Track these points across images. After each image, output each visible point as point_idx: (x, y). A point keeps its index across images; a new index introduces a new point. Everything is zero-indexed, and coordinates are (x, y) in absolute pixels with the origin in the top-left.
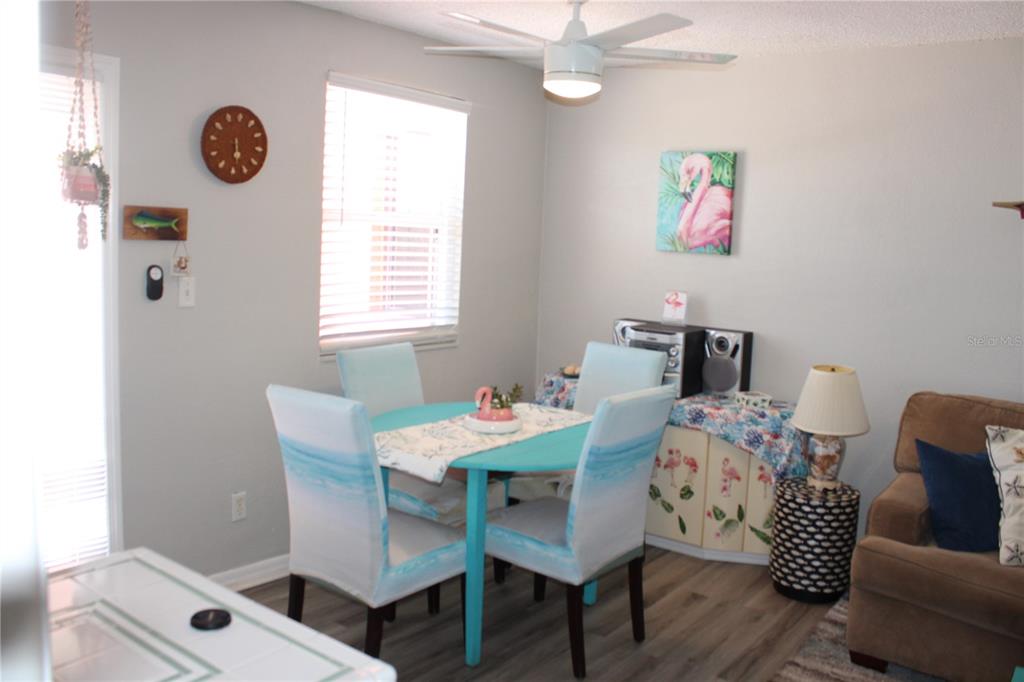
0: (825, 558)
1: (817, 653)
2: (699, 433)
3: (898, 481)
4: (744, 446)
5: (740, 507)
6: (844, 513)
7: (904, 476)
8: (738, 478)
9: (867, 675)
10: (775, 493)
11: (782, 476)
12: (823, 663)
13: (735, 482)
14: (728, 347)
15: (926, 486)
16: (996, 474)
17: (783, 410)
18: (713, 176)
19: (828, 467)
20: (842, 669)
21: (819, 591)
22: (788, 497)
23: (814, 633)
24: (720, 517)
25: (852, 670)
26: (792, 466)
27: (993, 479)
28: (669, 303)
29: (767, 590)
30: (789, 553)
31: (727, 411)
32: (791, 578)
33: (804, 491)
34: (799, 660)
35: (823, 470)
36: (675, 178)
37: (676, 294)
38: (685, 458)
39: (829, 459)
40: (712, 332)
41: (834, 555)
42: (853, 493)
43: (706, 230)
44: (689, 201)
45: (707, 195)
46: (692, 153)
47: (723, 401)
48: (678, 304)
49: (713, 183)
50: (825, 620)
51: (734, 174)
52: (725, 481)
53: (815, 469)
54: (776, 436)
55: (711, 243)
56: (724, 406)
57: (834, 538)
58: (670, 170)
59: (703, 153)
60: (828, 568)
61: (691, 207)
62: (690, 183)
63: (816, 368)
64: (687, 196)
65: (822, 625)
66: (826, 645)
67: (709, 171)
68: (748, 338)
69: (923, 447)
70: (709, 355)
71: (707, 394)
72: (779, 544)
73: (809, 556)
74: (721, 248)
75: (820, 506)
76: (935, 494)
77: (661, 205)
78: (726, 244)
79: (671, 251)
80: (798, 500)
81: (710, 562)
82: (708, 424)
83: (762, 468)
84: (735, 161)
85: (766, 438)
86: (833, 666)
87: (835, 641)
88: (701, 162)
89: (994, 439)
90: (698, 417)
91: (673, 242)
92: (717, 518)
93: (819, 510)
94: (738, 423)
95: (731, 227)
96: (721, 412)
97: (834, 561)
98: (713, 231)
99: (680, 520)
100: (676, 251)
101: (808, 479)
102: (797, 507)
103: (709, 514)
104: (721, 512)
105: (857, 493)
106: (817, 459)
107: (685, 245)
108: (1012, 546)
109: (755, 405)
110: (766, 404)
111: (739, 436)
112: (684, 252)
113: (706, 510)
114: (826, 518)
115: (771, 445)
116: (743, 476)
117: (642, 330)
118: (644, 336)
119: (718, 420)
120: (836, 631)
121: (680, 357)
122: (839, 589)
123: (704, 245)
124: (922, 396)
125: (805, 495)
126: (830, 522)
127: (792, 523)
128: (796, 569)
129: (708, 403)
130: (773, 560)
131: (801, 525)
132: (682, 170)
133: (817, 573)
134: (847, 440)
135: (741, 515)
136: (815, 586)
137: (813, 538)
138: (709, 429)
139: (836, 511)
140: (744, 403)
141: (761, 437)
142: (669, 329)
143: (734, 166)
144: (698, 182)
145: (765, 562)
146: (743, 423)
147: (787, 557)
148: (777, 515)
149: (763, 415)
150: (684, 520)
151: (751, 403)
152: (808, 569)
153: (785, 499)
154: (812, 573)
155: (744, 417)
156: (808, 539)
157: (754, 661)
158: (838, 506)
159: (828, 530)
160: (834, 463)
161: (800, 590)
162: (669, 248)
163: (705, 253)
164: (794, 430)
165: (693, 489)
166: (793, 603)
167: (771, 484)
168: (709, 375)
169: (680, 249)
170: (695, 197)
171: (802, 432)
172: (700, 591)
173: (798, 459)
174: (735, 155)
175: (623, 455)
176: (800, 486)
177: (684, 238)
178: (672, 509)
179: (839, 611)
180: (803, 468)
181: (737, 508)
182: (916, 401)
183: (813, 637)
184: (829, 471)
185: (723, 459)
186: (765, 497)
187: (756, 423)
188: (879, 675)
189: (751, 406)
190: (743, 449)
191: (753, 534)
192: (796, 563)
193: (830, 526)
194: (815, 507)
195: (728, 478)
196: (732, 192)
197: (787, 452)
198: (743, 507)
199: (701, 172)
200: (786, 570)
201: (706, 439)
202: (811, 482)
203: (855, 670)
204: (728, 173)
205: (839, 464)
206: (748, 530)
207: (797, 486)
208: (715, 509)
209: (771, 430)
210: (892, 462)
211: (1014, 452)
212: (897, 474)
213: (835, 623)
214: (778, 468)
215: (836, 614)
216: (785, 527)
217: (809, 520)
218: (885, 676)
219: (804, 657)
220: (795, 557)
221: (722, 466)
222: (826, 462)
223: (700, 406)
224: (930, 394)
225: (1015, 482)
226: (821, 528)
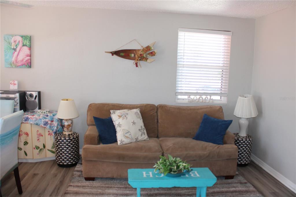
0: (72, 154)
1: (76, 181)
2: (27, 124)
3: (89, 129)
4: (43, 126)
5: (44, 144)
6: (75, 140)
7: (90, 127)
8: (42, 136)
9: (90, 183)
10: (54, 138)
11: (55, 133)
12: (78, 183)
13: (41, 137)
14: (33, 96)
15: (97, 129)
16: (114, 123)
17: (53, 113)
18: (23, 43)
19: (69, 128)
20: (83, 183)
21: (71, 163)
22: (59, 138)
23: (73, 175)
24: (38, 148)
25: (86, 182)
26: (58, 129)
27: (113, 124)
28: (11, 84)
29: (56, 167)
30: (61, 155)
31: (36, 116)
32: (63, 162)
33: (63, 136)
34: (71, 184)
35: (68, 129)
36: (10, 44)
37: (14, 81)
38: (24, 132)
39: (69, 125)
40: (28, 92)
41: (74, 152)
42: (77, 134)
43: (23, 60)
44: (15, 51)
45: (22, 49)
46: (15, 36)
47: (34, 113)
48: (15, 84)
49: (24, 45)
50: (75, 171)
51: (30, 43)
52: (38, 137)
53: (65, 129)
54: (52, 121)
55: (24, 64)
56: (35, 115)
57: (73, 147)
58: (8, 41)
59: (20, 36)
60: (73, 156)
61: (16, 53)
62: (15, 45)
63: (62, 100)
64: (15, 50)
65: (75, 173)
66: (77, 178)
67: (22, 41)
68: (39, 93)
69: (95, 118)
70: (27, 100)
71: (28, 112)
72: (58, 153)
73: (67, 154)
74: (28, 66)
75: (68, 140)
76: (100, 130)
77: (5, 52)
78: (29, 64)
79: (10, 67)
80: (62, 139)
81: (36, 163)
82: (31, 121)
83: (49, 131)
84: (30, 39)
85: (49, 122)
86: (81, 183)
87: (79, 176)
88: (19, 39)
89: (113, 113)
90: (27, 119)
91: (11, 65)
92: (37, 149)
93: (69, 141)
94: (40, 119)
95: (30, 59)
96: (34, 117)
97: (74, 154)
98: (25, 61)
99: (25, 152)
100: (12, 67)
101: (63, 132)
102: (62, 141)
103: (34, 148)
104: (38, 147)
105: (78, 134)
106: (66, 126)
107: (16, 65)
108: (120, 140)
109: (44, 113)
110: (48, 112)
111: (41, 123)
112: (15, 67)
113: (33, 147)
114: (71, 142)
115: (51, 124)
116: (43, 134)
117: (4, 94)
118: (5, 96)
119: (34, 119)
120: (79, 173)
121: (18, 101)
122: (77, 161)
123: (22, 65)
124: (92, 105)
125: (64, 137)
126: (72, 143)
127: (61, 146)
128: (64, 159)
129: (29, 114)
130: (57, 158)
131: (64, 146)
132: (12, 41)
133: (70, 158)
134: (73, 119)
135: (44, 147)
136: (70, 162)
137: (68, 149)
138: (31, 122)
139: (73, 140)
140: (41, 113)
141: (48, 122)
142: (14, 92)
143: (30, 40)
144: (18, 45)
145: (55, 159)
146: (41, 119)
147: (61, 156)
148: (56, 144)
149: (47, 116)
150: (26, 152)
151: (43, 112)
152: (68, 158)
153: (58, 139)
154: (69, 159)
155: (42, 117)
156: (66, 149)
157: (59, 189)
158: (74, 138)
159: (71, 146)
160: (70, 127)
161: (66, 164)
162: (10, 66)
163: (23, 68)
164: (57, 118)
165: (28, 142)
166: (65, 169)
167: (53, 136)
168: (28, 106)
169: (14, 67)
170: (18, 50)
171: (60, 119)
172: (36, 172)
173: (59, 127)
174: (30, 37)
175: (9, 135)
176: (62, 135)
177: (15, 63)
178: (22, 149)
179: (78, 168)
180: (61, 129)
181: (43, 144)
182: (90, 106)
183: (73, 177)
184: (69, 129)
185: (36, 131)
186: (51, 140)
187: (46, 118)
188: (93, 182)
189: (43, 113)
190: (43, 127)
191: (49, 152)
192: (64, 157)
193: (72, 145)
194: (67, 140)
195: (39, 136)
196: (30, 48)
197: (56, 126)
198: (45, 144)
199: (19, 41)
200: (61, 160)
201: (30, 126)
202: (64, 133)
203: (87, 182)
204: (28, 42)
205: (72, 127)
206: (47, 150)
207: (61, 135)
208: (36, 146)
209: (50, 120)
210: (86, 124)
211: (118, 116)
212: (88, 127)
213: (78, 171)
214: (54, 131)
215: (78, 169)
216: (59, 147)
217: (66, 144)
218: (95, 181)
219: (73, 183)
220: (63, 155)
221: (36, 133)
222: (68, 126)
223: (27, 116)
224: (94, 104)
225: (119, 124)
226: (70, 146)
